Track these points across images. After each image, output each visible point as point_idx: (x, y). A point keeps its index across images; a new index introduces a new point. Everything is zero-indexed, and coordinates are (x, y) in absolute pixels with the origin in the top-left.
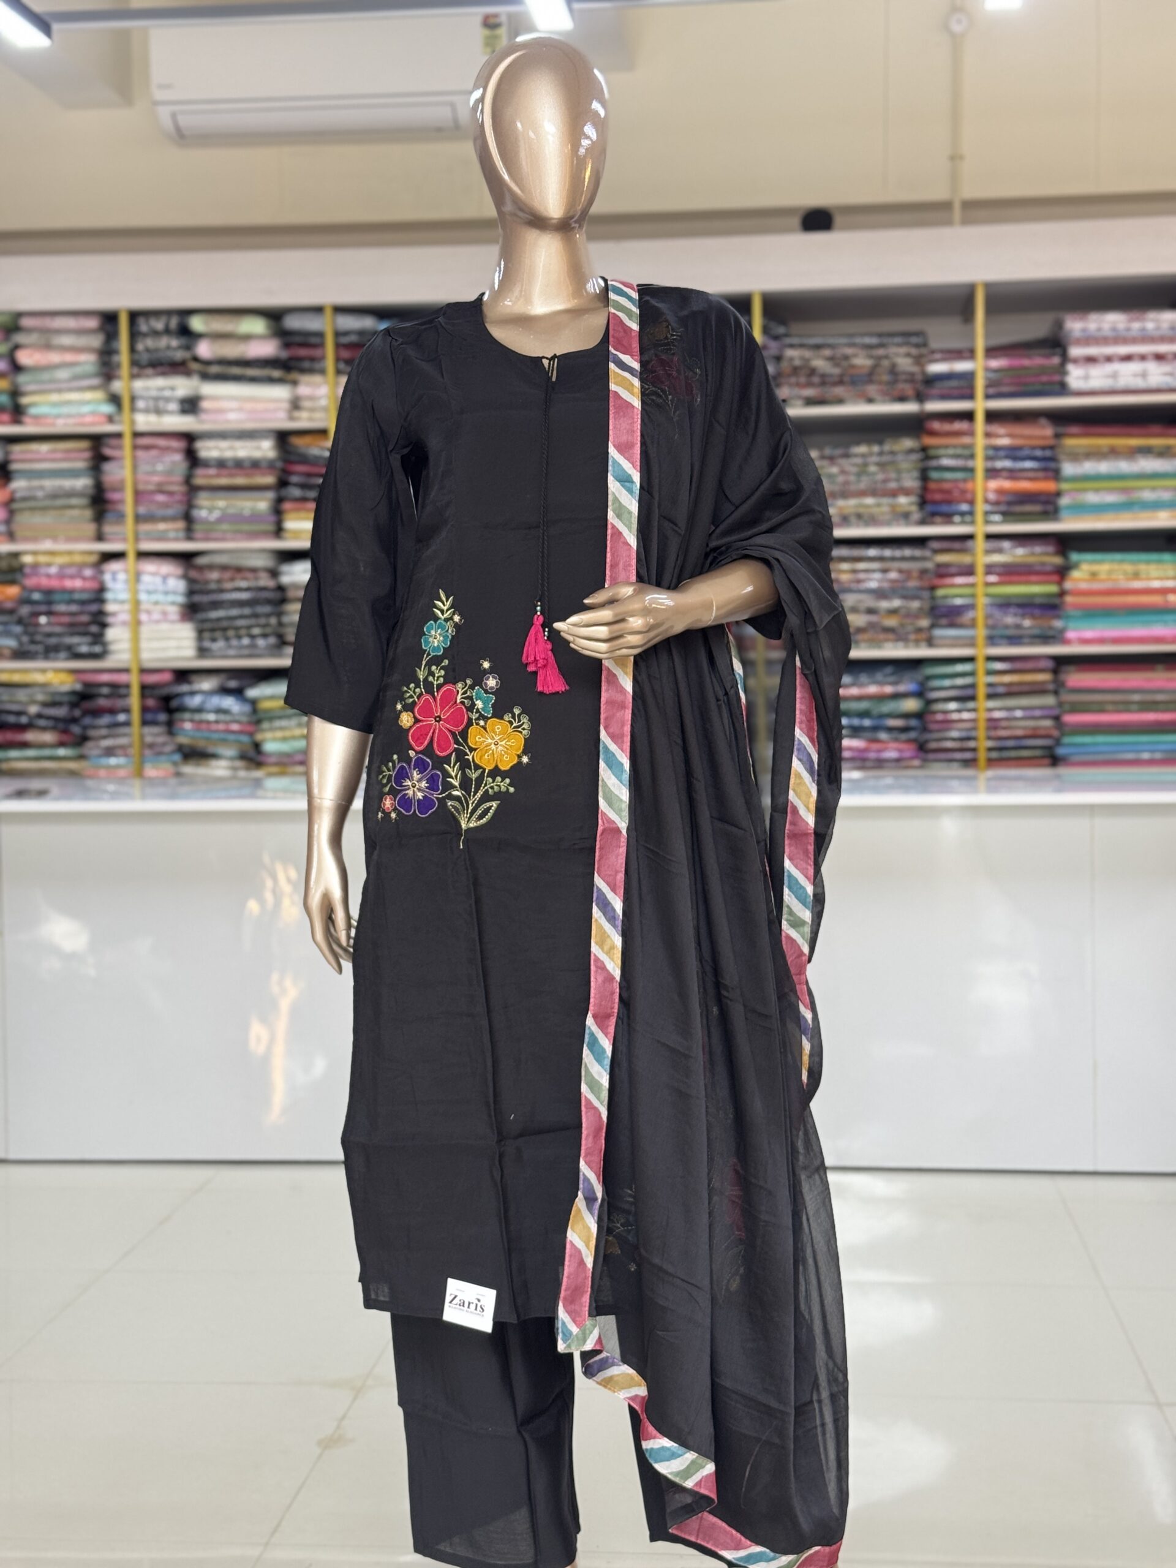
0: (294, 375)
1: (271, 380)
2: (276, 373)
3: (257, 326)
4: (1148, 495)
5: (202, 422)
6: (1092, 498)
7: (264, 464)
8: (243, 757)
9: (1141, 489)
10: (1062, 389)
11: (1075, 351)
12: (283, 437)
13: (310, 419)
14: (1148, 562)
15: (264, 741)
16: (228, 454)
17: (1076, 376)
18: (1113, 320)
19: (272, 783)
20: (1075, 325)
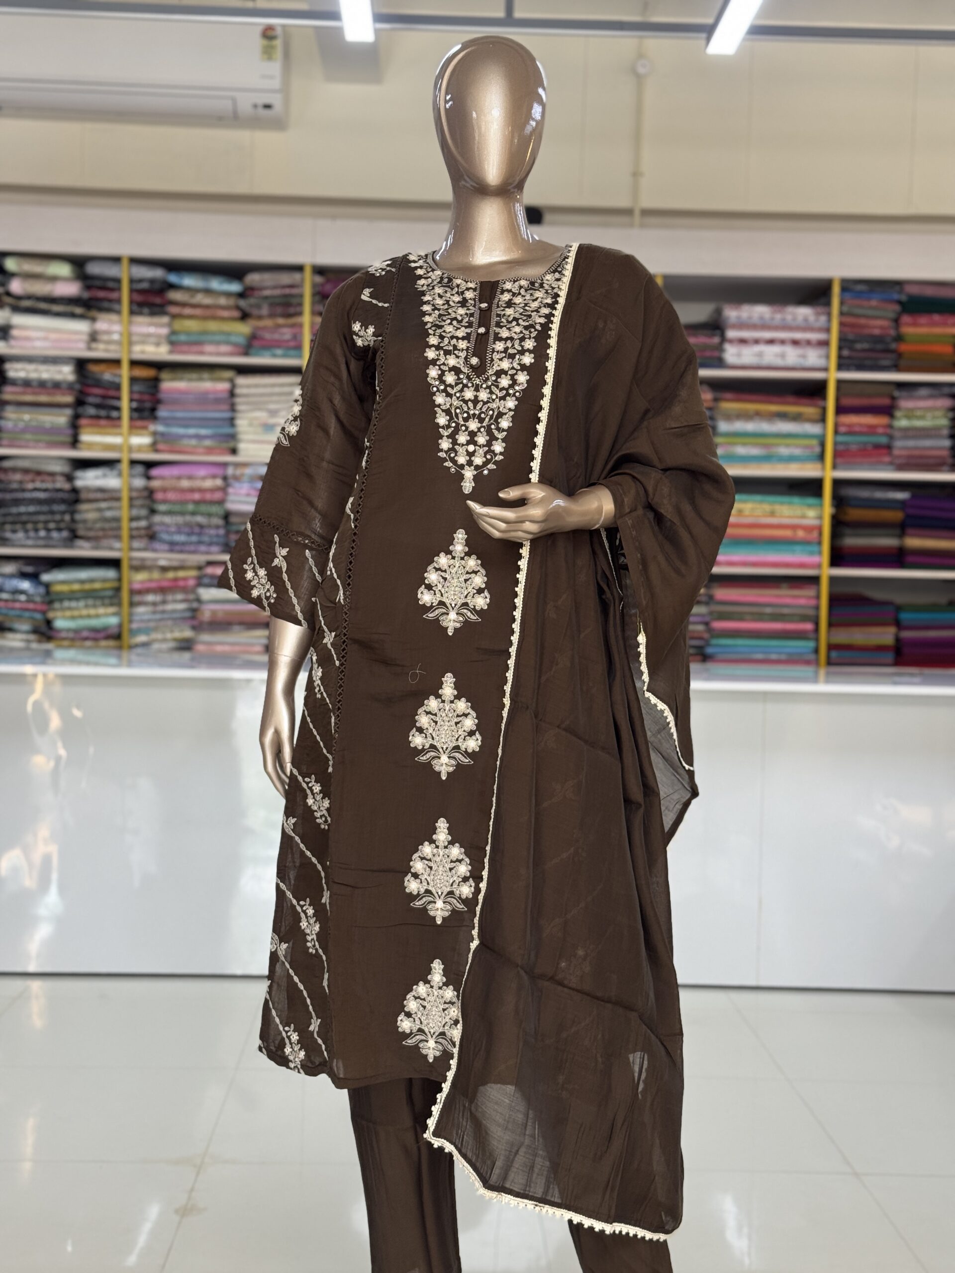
0: (93, 313)
1: (73, 316)
2: (78, 310)
3: (64, 270)
4: (784, 451)
5: (12, 347)
6: (741, 450)
7: (64, 386)
8: (35, 631)
9: (778, 445)
10: (720, 363)
11: (731, 334)
12: (81, 365)
13: (107, 351)
14: (782, 503)
15: (55, 618)
16: (34, 376)
17: (731, 354)
18: (760, 311)
19: (59, 654)
20: (732, 313)
